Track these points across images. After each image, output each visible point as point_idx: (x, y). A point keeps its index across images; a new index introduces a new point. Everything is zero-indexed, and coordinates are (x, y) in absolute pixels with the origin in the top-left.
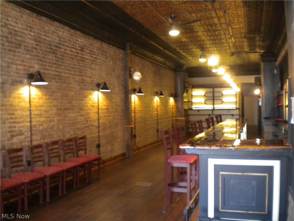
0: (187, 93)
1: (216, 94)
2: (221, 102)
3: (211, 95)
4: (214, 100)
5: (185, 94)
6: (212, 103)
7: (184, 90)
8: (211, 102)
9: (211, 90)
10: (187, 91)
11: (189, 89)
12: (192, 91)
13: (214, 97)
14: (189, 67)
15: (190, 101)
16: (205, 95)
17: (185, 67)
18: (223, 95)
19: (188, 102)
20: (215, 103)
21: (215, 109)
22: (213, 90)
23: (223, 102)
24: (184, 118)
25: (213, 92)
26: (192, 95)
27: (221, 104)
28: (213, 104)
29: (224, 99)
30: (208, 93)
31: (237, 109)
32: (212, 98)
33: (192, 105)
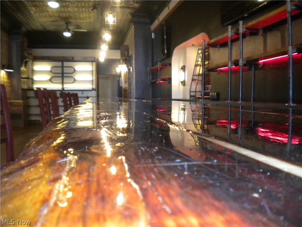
0: (26, 66)
1: (66, 70)
2: (73, 81)
3: (59, 70)
4: (63, 77)
5: (23, 69)
6: (61, 82)
7: (22, 61)
8: (60, 80)
9: (59, 64)
10: (26, 63)
11: (29, 61)
12: (33, 65)
13: (63, 73)
14: (30, 29)
15: (30, 77)
16: (51, 71)
17: (24, 29)
18: (75, 70)
19: (28, 78)
20: (64, 82)
21: (65, 89)
22: (63, 64)
23: (75, 80)
24: (21, 101)
25: (63, 67)
26: (33, 71)
27: (72, 83)
28: (63, 83)
29: (77, 77)
30: (54, 68)
31: (93, 89)
32: (60, 75)
33: (33, 83)
